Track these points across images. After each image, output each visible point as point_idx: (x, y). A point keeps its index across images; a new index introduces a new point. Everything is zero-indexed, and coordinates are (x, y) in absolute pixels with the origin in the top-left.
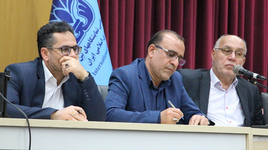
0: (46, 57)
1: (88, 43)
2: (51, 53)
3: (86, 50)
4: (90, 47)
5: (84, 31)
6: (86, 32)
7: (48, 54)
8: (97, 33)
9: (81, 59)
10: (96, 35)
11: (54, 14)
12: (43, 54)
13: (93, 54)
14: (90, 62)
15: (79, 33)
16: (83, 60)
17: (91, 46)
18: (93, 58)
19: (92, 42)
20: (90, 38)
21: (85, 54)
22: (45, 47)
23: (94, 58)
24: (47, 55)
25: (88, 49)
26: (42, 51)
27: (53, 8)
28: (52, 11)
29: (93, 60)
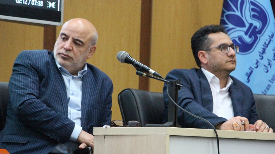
0: (205, 59)
1: (263, 49)
2: (209, 54)
3: (261, 56)
4: (265, 53)
5: (259, 36)
6: (260, 37)
7: (207, 56)
8: (272, 37)
9: (256, 66)
10: (272, 39)
11: (225, 19)
12: (201, 58)
13: (268, 60)
14: (266, 69)
15: (252, 38)
16: (258, 68)
17: (266, 51)
18: (269, 64)
19: (267, 47)
20: (265, 43)
21: (260, 61)
22: (202, 50)
23: (271, 64)
24: (205, 58)
25: (264, 55)
26: (200, 55)
27: (223, 12)
28: (222, 16)
29: (269, 66)
